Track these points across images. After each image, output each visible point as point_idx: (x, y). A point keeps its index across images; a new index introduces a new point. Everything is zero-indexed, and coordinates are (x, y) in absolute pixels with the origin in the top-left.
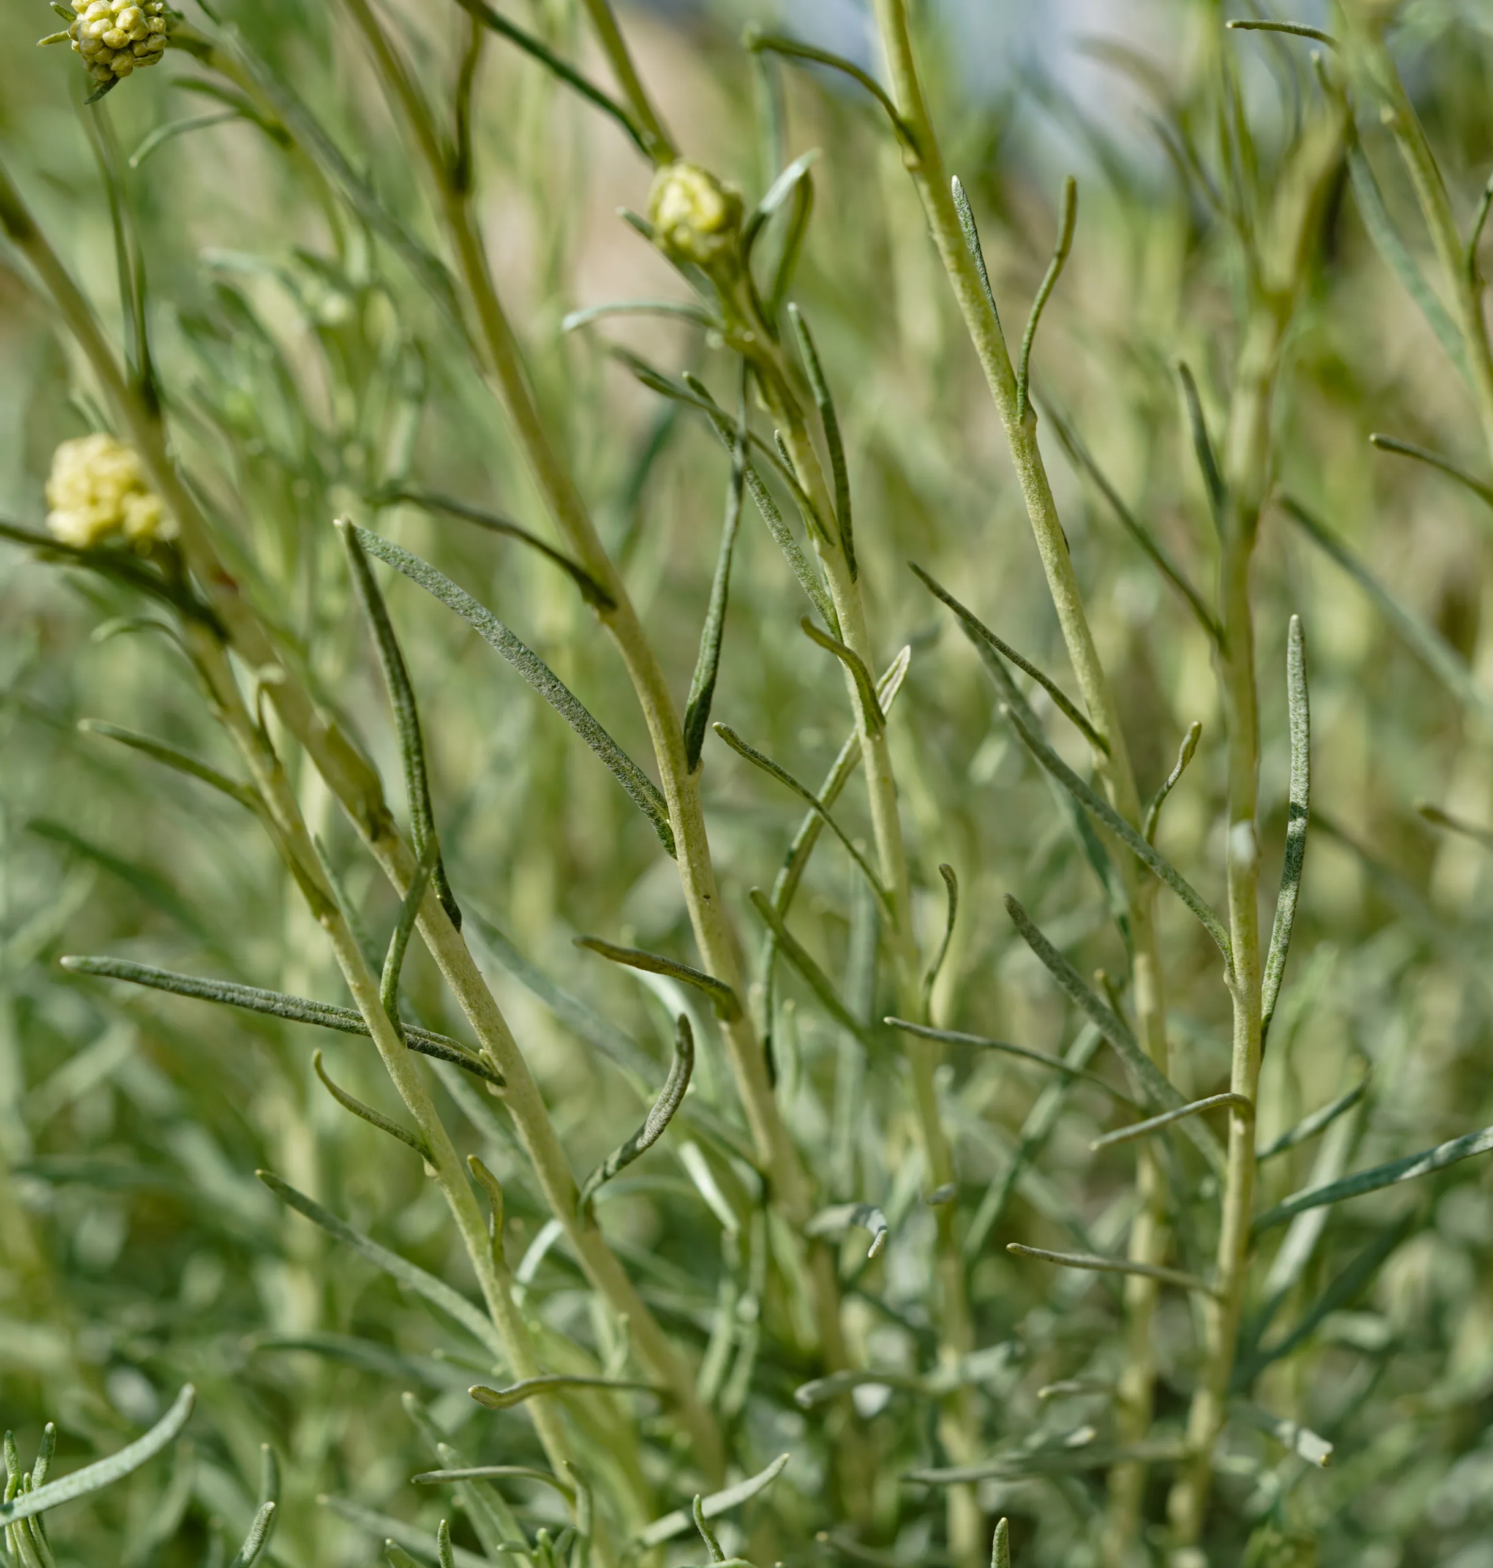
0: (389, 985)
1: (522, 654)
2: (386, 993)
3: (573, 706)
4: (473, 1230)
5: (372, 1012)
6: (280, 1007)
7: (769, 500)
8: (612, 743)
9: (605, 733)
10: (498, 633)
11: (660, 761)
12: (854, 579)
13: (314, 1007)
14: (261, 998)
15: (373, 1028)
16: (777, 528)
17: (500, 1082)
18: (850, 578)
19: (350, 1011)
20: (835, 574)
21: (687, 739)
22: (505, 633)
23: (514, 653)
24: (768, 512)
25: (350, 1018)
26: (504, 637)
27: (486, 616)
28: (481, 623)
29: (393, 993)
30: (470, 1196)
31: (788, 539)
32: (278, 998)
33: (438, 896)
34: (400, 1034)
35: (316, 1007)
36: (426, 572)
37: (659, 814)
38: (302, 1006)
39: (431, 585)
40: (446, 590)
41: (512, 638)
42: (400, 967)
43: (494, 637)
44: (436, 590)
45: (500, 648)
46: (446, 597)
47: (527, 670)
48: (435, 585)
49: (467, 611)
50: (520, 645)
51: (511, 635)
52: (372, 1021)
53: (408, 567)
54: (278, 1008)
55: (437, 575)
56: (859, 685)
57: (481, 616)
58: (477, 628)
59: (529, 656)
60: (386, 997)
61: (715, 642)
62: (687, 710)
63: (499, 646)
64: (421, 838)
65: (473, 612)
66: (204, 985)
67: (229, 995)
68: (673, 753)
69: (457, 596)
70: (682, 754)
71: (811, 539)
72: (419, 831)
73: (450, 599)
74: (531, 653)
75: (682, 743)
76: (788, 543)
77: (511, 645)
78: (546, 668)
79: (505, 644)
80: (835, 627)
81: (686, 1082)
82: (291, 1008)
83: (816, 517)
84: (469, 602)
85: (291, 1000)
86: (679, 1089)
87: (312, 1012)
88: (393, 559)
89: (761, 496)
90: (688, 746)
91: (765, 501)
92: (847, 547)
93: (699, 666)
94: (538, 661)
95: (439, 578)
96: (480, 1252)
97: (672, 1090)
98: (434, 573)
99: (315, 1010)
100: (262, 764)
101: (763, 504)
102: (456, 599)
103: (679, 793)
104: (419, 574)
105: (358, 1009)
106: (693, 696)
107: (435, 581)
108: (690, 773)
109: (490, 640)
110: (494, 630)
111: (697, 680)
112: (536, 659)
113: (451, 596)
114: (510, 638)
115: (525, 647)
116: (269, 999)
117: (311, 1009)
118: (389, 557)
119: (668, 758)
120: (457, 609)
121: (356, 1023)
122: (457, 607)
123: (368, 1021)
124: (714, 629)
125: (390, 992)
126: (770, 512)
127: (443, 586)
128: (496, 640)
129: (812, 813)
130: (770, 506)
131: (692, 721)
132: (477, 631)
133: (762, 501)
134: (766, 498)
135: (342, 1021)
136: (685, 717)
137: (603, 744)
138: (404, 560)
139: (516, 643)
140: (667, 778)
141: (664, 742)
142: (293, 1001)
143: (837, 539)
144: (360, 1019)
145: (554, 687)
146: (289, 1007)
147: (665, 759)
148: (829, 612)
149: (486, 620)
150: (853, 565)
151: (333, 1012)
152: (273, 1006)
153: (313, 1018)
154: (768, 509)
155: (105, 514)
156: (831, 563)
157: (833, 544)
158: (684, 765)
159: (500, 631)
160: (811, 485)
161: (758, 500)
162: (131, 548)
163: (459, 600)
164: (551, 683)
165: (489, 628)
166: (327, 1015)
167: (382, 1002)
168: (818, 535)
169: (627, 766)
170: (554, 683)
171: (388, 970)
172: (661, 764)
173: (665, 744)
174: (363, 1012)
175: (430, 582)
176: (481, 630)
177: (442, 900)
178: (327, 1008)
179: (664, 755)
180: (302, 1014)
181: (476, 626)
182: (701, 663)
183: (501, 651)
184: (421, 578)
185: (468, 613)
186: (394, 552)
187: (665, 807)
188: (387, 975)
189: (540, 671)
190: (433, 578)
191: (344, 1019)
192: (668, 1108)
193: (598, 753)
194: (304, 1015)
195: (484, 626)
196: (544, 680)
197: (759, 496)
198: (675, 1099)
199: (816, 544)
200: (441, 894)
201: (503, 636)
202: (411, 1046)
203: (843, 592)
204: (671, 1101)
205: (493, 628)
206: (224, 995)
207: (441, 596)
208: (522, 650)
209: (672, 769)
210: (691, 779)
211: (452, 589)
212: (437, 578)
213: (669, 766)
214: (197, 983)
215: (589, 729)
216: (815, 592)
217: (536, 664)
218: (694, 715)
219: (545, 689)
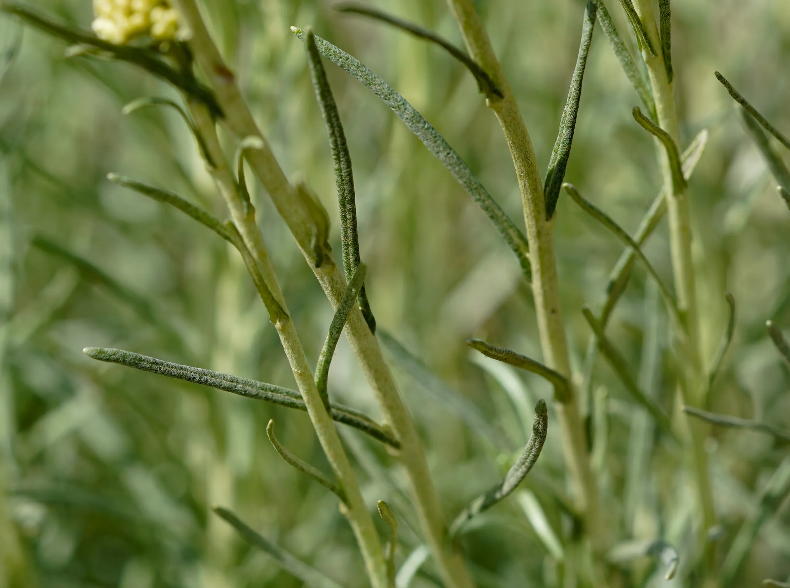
0: (321, 372)
1: (426, 129)
2: (320, 378)
3: (462, 168)
4: (373, 553)
5: (309, 392)
6: (241, 387)
7: (610, 21)
8: (489, 197)
9: (484, 189)
10: (409, 113)
11: (526, 210)
12: (670, 80)
13: (265, 388)
14: (227, 380)
15: (309, 403)
16: (614, 41)
17: (396, 445)
18: (667, 80)
19: (291, 391)
20: (656, 77)
21: (547, 194)
22: (414, 113)
23: (420, 128)
24: (608, 30)
25: (291, 397)
26: (414, 116)
27: (400, 101)
28: (397, 105)
29: (324, 378)
30: (372, 529)
31: (622, 50)
32: (239, 380)
33: (360, 308)
34: (328, 408)
35: (266, 388)
36: (358, 67)
37: (522, 249)
38: (257, 387)
39: (361, 76)
40: (372, 80)
41: (419, 117)
42: (331, 359)
43: (406, 116)
44: (365, 80)
45: (410, 124)
46: (372, 86)
47: (429, 141)
48: (364, 76)
49: (386, 96)
50: (425, 122)
51: (418, 115)
52: (309, 398)
53: (344, 63)
54: (239, 388)
55: (366, 70)
56: (670, 158)
57: (397, 101)
58: (393, 109)
59: (431, 130)
60: (319, 381)
61: (570, 125)
62: (547, 173)
63: (409, 122)
64: (350, 264)
65: (391, 97)
66: (186, 370)
67: (204, 378)
68: (536, 205)
69: (379, 85)
70: (542, 206)
71: (641, 51)
72: (348, 259)
73: (375, 87)
74: (433, 129)
75: (543, 197)
76: (622, 53)
77: (419, 122)
78: (443, 140)
79: (414, 121)
80: (654, 115)
81: (539, 450)
82: (249, 388)
83: (645, 35)
84: (389, 90)
85: (248, 382)
86: (533, 455)
87: (263, 391)
88: (333, 56)
89: (604, 18)
90: (547, 200)
91: (607, 22)
92: (666, 58)
93: (557, 141)
94: (437, 135)
95: (367, 72)
96: (377, 570)
97: (528, 456)
98: (363, 67)
99: (266, 390)
100: (239, 208)
101: (605, 24)
102: (379, 87)
103: (539, 234)
104: (352, 68)
105: (299, 391)
106: (552, 164)
107: (364, 73)
108: (547, 220)
109: (402, 118)
110: (406, 111)
111: (556, 152)
112: (436, 133)
113: (375, 85)
114: (418, 117)
115: (428, 124)
116: (233, 382)
117: (263, 389)
118: (330, 55)
119: (532, 208)
120: (379, 95)
121: (294, 400)
122: (380, 93)
123: (305, 398)
124: (570, 115)
125: (322, 378)
126: (610, 29)
127: (370, 77)
128: (407, 118)
129: (628, 251)
130: (610, 25)
131: (551, 182)
132: (393, 111)
133: (604, 21)
134: (607, 19)
135: (285, 398)
136: (546, 179)
137: (483, 197)
138: (341, 58)
139: (422, 121)
140: (530, 223)
141: (530, 197)
142: (250, 383)
143: (659, 51)
144: (300, 397)
145: (449, 154)
146: (247, 387)
147: (530, 209)
148: (650, 104)
149: (401, 103)
150: (669, 70)
151: (279, 392)
152: (235, 387)
153: (264, 396)
154: (609, 28)
155: (138, 21)
156: (654, 69)
157: (656, 55)
158: (543, 215)
159: (410, 111)
160: (642, 11)
161: (602, 21)
162: (155, 48)
163: (381, 88)
164: (446, 151)
165: (402, 109)
166: (274, 394)
167: (316, 384)
168: (646, 47)
169: (499, 213)
170: (448, 151)
171: (322, 361)
172: (527, 213)
173: (531, 198)
174: (302, 392)
175: (360, 74)
176: (397, 111)
177: (363, 311)
178: (274, 389)
179: (529, 206)
180: (257, 393)
181: (393, 107)
182: (560, 140)
183: (411, 126)
184: (354, 71)
185: (387, 98)
186: (334, 51)
187: (526, 243)
188: (321, 365)
189: (439, 142)
190: (362, 71)
191: (286, 397)
192: (524, 469)
193: (479, 204)
194: (258, 394)
195: (399, 107)
196: (441, 149)
197: (603, 18)
198: (530, 462)
199: (644, 54)
200: (362, 307)
201: (412, 115)
202: (335, 418)
203: (662, 90)
204: (527, 464)
205: (405, 110)
206: (201, 378)
207: (368, 85)
208: (426, 126)
209: (535, 217)
210: (548, 224)
211: (376, 80)
212: (365, 71)
213: (533, 214)
214: (181, 369)
215: (473, 185)
216: (640, 89)
217: (436, 137)
218: (552, 177)
219: (442, 156)
